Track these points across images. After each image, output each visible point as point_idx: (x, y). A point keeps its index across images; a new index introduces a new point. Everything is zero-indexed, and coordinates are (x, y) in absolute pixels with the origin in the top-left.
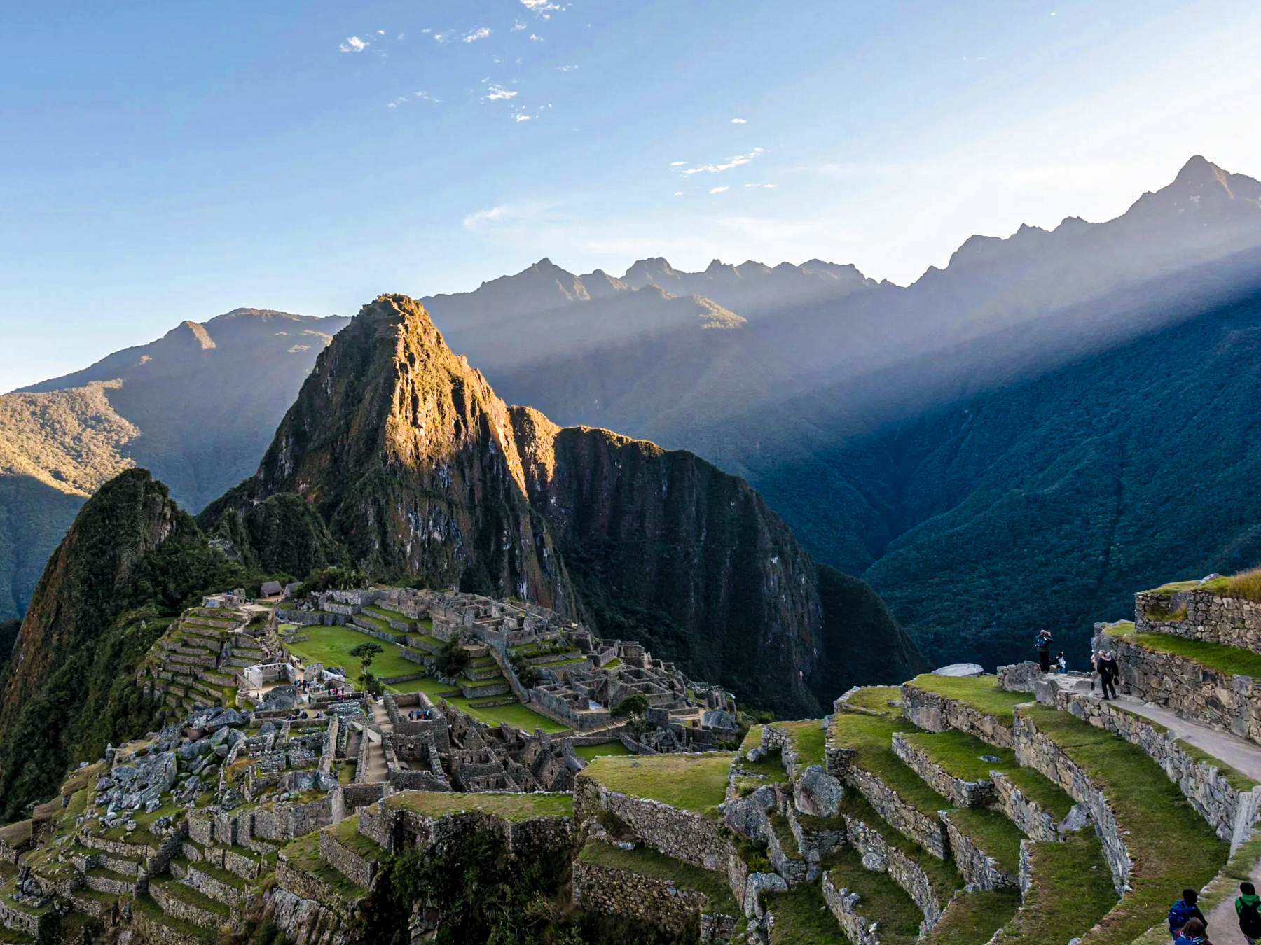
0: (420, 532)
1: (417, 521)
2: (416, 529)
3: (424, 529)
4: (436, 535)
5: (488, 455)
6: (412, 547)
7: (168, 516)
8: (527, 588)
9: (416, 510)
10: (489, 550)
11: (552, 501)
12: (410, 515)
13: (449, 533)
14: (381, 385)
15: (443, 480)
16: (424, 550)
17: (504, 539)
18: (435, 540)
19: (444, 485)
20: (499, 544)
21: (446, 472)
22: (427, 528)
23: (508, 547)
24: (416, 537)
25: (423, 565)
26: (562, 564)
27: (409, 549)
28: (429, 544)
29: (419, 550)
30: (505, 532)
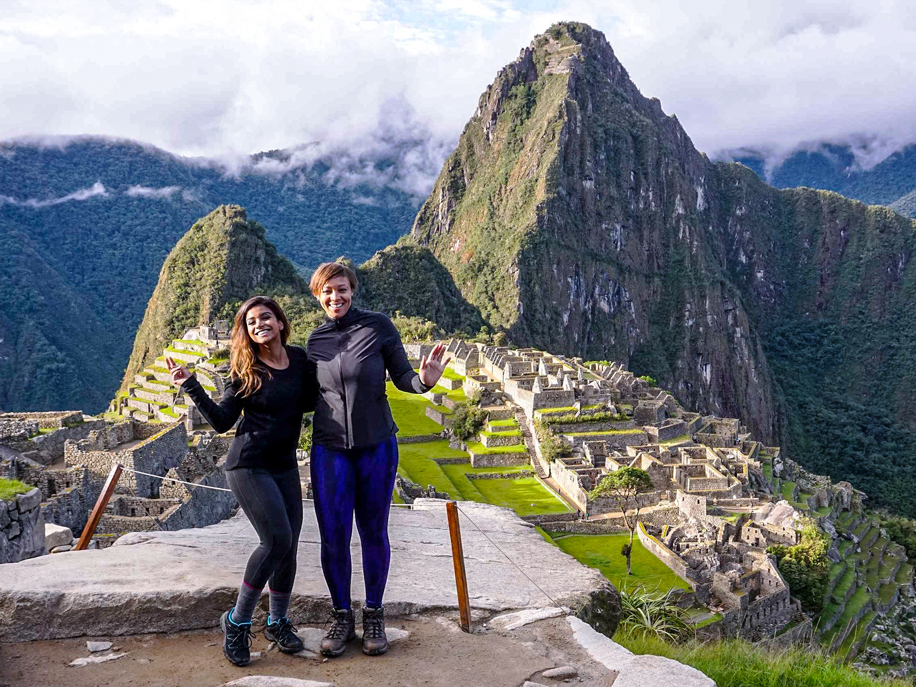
0: (582, 300)
1: (579, 287)
2: (578, 295)
3: (587, 297)
4: (604, 305)
5: (674, 215)
6: (569, 316)
7: (262, 259)
8: (711, 371)
9: (577, 274)
10: (667, 324)
11: (759, 275)
12: (569, 280)
13: (619, 303)
14: (544, 129)
15: (615, 242)
16: (587, 320)
17: (687, 313)
18: (601, 311)
19: (616, 247)
20: (680, 318)
21: (618, 233)
22: (592, 296)
23: (691, 323)
24: (577, 304)
25: (583, 338)
26: (759, 347)
27: (566, 318)
28: (593, 313)
29: (579, 320)
30: (688, 306)
